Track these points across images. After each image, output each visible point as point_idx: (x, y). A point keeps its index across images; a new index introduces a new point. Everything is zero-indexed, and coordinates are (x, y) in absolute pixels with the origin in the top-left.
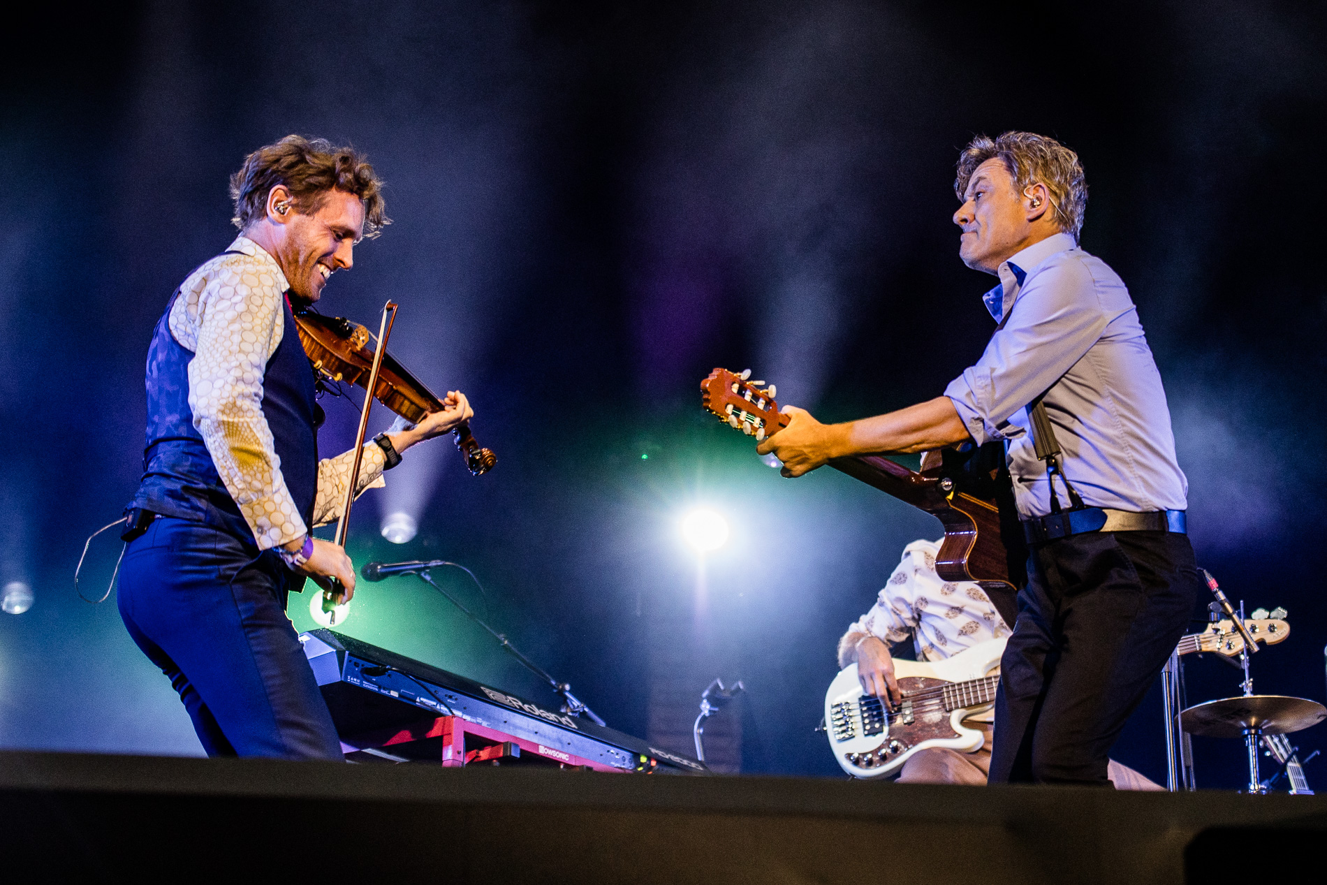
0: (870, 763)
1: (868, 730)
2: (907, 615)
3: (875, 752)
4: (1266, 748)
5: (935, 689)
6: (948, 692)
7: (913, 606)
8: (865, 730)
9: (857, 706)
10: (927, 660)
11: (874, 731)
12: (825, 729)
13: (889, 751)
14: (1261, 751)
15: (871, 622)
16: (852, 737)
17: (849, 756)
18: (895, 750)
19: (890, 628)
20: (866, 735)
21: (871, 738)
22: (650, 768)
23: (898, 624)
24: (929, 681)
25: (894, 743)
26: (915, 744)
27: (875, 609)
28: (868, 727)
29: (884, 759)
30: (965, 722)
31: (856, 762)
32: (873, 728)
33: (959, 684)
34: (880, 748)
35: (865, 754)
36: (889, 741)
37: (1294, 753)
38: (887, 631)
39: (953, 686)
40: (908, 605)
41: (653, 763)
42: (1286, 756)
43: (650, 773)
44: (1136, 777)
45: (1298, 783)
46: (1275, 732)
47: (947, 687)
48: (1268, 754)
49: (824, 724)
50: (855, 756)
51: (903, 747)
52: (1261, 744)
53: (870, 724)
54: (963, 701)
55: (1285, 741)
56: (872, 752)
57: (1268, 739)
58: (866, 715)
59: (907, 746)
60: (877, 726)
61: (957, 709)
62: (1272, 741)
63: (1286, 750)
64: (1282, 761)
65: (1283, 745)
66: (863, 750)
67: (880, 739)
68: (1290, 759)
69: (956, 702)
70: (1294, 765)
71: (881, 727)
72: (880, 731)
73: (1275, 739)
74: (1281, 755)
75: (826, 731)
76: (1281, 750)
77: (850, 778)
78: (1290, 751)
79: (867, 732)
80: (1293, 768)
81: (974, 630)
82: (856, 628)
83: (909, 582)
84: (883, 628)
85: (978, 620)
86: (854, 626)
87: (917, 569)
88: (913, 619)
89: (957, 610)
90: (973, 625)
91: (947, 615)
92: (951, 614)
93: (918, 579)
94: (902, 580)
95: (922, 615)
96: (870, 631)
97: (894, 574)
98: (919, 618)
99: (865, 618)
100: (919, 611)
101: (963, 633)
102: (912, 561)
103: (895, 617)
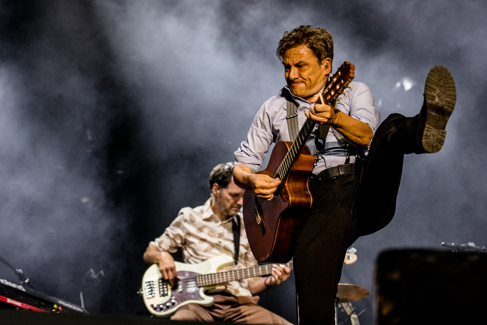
0: (161, 309)
1: (162, 294)
2: (179, 241)
3: (164, 304)
4: (342, 308)
5: (194, 277)
6: (199, 279)
7: (183, 238)
9: (157, 283)
10: (190, 263)
11: (164, 294)
13: (171, 304)
14: (339, 309)
15: (161, 243)
16: (153, 297)
17: (152, 306)
18: (173, 304)
19: (170, 247)
20: (161, 296)
21: (163, 298)
22: (57, 310)
23: (174, 245)
24: (191, 273)
25: (173, 301)
26: (182, 302)
27: (163, 237)
29: (168, 307)
30: (207, 293)
31: (155, 309)
33: (205, 275)
34: (167, 303)
35: (159, 305)
36: (171, 299)
37: (354, 311)
38: (168, 248)
39: (202, 276)
40: (180, 237)
41: (60, 308)
42: (350, 312)
43: (58, 312)
44: (282, 320)
45: (356, 324)
46: (345, 301)
47: (199, 276)
48: (342, 310)
49: (142, 291)
50: (155, 306)
51: (177, 303)
52: (340, 306)
53: (162, 291)
54: (205, 283)
55: (350, 305)
56: (163, 304)
57: (343, 304)
58: (161, 287)
59: (178, 302)
60: (166, 292)
61: (203, 286)
62: (344, 305)
63: (350, 309)
64: (349, 314)
65: (349, 307)
66: (159, 303)
67: (167, 298)
68: (352, 313)
69: (202, 283)
70: (354, 316)
71: (167, 293)
72: (167, 295)
73: (346, 304)
74: (348, 311)
75: (142, 294)
76: (348, 309)
77: (152, 316)
78: (353, 309)
79: (161, 295)
80: (354, 318)
81: (211, 250)
82: (153, 244)
83: (181, 226)
84: (166, 246)
85: (213, 245)
86: (152, 243)
87: (185, 221)
88: (182, 243)
89: (204, 240)
90: (211, 247)
91: (199, 242)
92: (201, 242)
93: (186, 225)
94: (178, 225)
95: (187, 242)
96: (160, 247)
97: (174, 222)
98: (185, 243)
99: (158, 240)
100: (186, 240)
101: (206, 251)
102: (183, 217)
103: (173, 241)
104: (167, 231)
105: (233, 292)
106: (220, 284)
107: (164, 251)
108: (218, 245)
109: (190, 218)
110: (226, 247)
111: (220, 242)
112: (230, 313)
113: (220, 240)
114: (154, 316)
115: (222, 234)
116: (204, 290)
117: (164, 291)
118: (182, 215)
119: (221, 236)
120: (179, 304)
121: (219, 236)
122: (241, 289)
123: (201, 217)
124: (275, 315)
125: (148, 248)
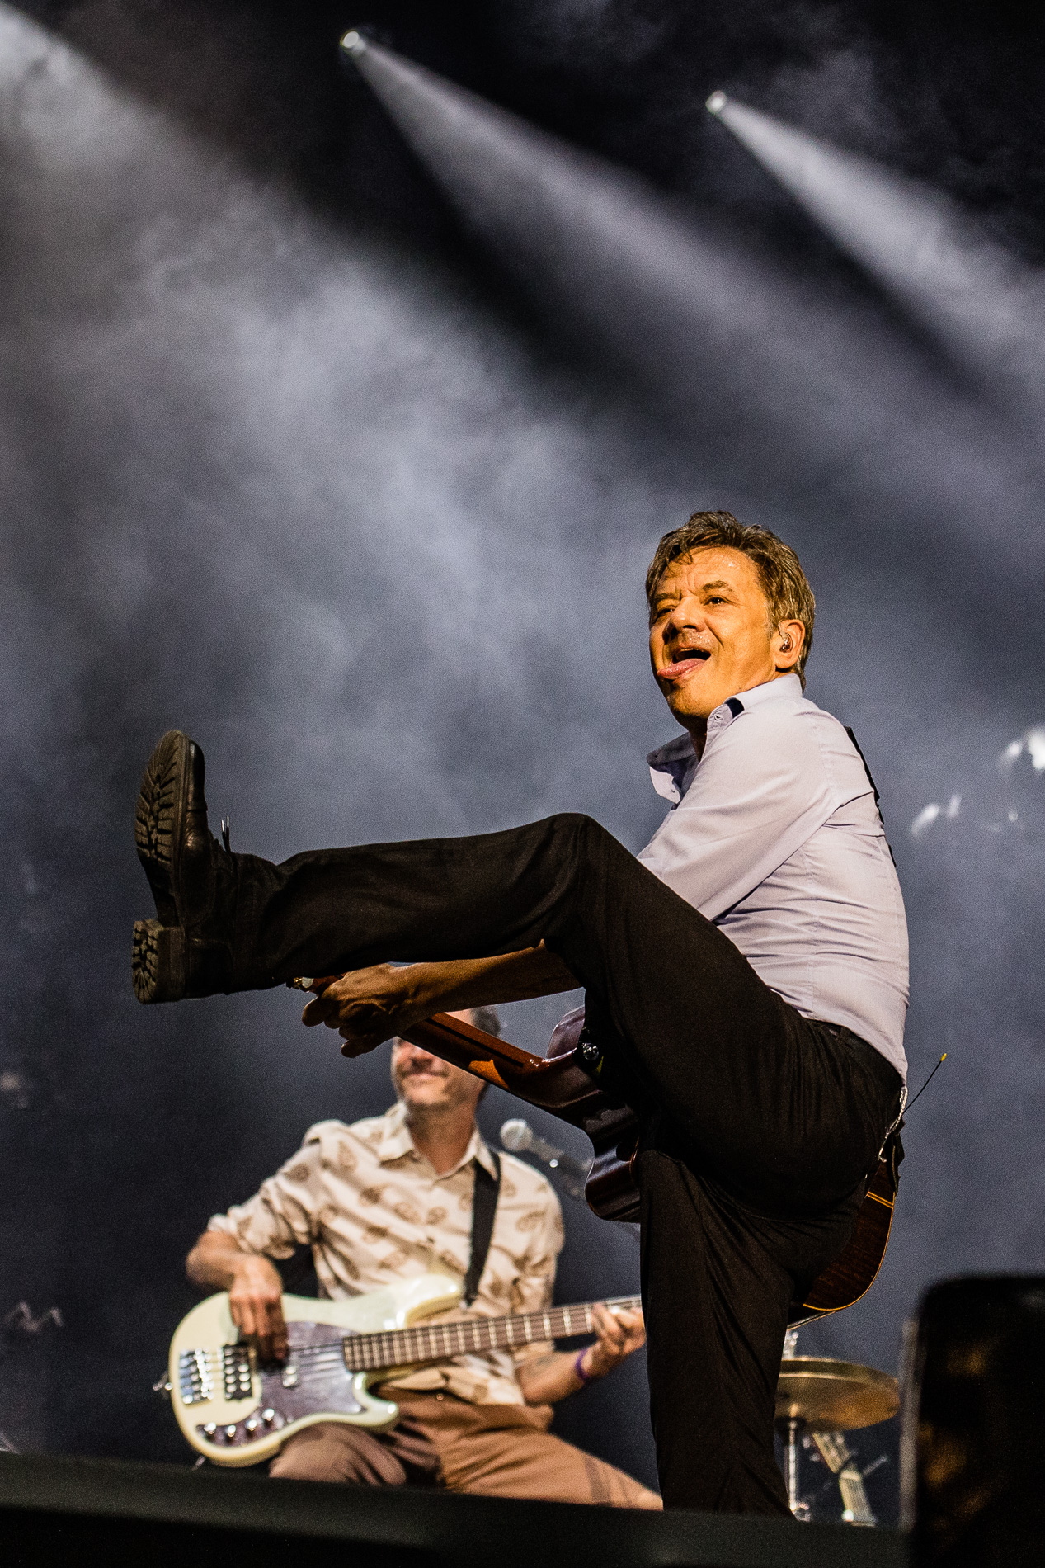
0: (231, 1440)
1: (232, 1393)
2: (300, 1226)
3: (241, 1424)
4: (814, 1449)
5: (336, 1339)
6: (352, 1345)
7: (314, 1217)
8: (226, 1391)
9: (219, 1356)
10: (330, 1299)
11: (239, 1393)
12: (168, 1387)
13: (261, 1424)
14: (804, 1455)
15: (244, 1224)
16: (203, 1400)
17: (201, 1428)
18: (268, 1425)
19: (272, 1239)
20: (228, 1399)
21: (234, 1404)
23: (285, 1235)
25: (268, 1414)
26: (297, 1418)
27: (254, 1206)
28: (232, 1389)
29: (250, 1436)
30: (374, 1390)
31: (210, 1438)
32: (238, 1389)
33: (369, 1336)
34: (246, 1420)
35: (224, 1427)
36: (261, 1410)
37: (852, 1459)
38: (267, 1242)
39: (360, 1337)
40: (306, 1215)
42: (839, 1462)
44: (621, 1482)
45: (856, 1504)
46: (825, 1427)
47: (352, 1338)
48: (815, 1458)
49: (168, 1381)
50: (211, 1428)
51: (279, 1423)
52: (806, 1443)
53: (235, 1383)
54: (372, 1359)
55: (840, 1440)
56: (237, 1425)
57: (816, 1436)
58: (230, 1371)
59: (285, 1418)
60: (245, 1387)
61: (363, 1370)
62: (821, 1440)
63: (840, 1454)
64: (834, 1469)
65: (837, 1447)
66: (222, 1422)
67: (248, 1406)
68: (845, 1466)
69: (362, 1360)
70: (850, 1476)
71: (251, 1389)
72: (249, 1394)
73: (826, 1438)
74: (833, 1461)
75: (169, 1393)
76: (833, 1453)
77: (200, 1461)
78: (847, 1455)
79: (229, 1396)
80: (850, 1481)
81: (401, 1264)
82: (221, 1225)
83: (310, 1180)
84: (262, 1235)
85: (408, 1249)
86: (218, 1223)
87: (326, 1165)
88: (309, 1233)
89: (379, 1232)
90: (401, 1256)
91: (364, 1239)
92: (370, 1237)
93: (327, 1177)
94: (301, 1175)
95: (325, 1233)
96: (242, 1237)
97: (290, 1165)
98: (321, 1236)
99: (237, 1212)
100: (322, 1226)
101: (383, 1265)
102: (320, 1151)
103: (283, 1225)
104: (267, 1191)
105: (467, 1392)
106: (420, 1365)
107: (255, 1251)
108: (423, 1248)
109: (340, 1157)
110: (448, 1257)
111: (431, 1240)
112: (457, 1455)
113: (434, 1231)
114: (209, 1461)
115: (439, 1213)
116: (367, 1381)
117: (238, 1382)
118: (315, 1148)
119: (435, 1218)
120: (286, 1424)
121: (432, 1218)
122: (493, 1384)
123: (374, 1152)
124: (598, 1463)
125: (206, 1237)
